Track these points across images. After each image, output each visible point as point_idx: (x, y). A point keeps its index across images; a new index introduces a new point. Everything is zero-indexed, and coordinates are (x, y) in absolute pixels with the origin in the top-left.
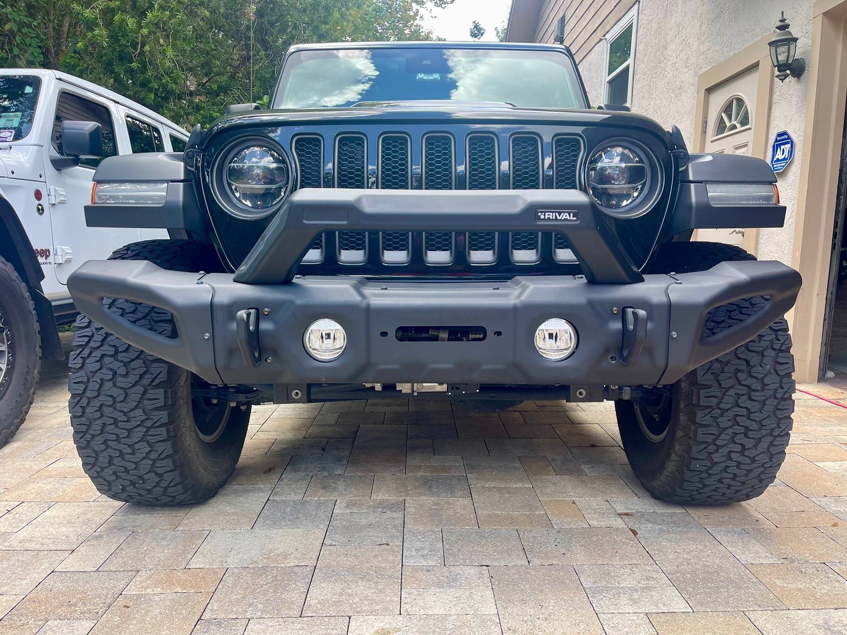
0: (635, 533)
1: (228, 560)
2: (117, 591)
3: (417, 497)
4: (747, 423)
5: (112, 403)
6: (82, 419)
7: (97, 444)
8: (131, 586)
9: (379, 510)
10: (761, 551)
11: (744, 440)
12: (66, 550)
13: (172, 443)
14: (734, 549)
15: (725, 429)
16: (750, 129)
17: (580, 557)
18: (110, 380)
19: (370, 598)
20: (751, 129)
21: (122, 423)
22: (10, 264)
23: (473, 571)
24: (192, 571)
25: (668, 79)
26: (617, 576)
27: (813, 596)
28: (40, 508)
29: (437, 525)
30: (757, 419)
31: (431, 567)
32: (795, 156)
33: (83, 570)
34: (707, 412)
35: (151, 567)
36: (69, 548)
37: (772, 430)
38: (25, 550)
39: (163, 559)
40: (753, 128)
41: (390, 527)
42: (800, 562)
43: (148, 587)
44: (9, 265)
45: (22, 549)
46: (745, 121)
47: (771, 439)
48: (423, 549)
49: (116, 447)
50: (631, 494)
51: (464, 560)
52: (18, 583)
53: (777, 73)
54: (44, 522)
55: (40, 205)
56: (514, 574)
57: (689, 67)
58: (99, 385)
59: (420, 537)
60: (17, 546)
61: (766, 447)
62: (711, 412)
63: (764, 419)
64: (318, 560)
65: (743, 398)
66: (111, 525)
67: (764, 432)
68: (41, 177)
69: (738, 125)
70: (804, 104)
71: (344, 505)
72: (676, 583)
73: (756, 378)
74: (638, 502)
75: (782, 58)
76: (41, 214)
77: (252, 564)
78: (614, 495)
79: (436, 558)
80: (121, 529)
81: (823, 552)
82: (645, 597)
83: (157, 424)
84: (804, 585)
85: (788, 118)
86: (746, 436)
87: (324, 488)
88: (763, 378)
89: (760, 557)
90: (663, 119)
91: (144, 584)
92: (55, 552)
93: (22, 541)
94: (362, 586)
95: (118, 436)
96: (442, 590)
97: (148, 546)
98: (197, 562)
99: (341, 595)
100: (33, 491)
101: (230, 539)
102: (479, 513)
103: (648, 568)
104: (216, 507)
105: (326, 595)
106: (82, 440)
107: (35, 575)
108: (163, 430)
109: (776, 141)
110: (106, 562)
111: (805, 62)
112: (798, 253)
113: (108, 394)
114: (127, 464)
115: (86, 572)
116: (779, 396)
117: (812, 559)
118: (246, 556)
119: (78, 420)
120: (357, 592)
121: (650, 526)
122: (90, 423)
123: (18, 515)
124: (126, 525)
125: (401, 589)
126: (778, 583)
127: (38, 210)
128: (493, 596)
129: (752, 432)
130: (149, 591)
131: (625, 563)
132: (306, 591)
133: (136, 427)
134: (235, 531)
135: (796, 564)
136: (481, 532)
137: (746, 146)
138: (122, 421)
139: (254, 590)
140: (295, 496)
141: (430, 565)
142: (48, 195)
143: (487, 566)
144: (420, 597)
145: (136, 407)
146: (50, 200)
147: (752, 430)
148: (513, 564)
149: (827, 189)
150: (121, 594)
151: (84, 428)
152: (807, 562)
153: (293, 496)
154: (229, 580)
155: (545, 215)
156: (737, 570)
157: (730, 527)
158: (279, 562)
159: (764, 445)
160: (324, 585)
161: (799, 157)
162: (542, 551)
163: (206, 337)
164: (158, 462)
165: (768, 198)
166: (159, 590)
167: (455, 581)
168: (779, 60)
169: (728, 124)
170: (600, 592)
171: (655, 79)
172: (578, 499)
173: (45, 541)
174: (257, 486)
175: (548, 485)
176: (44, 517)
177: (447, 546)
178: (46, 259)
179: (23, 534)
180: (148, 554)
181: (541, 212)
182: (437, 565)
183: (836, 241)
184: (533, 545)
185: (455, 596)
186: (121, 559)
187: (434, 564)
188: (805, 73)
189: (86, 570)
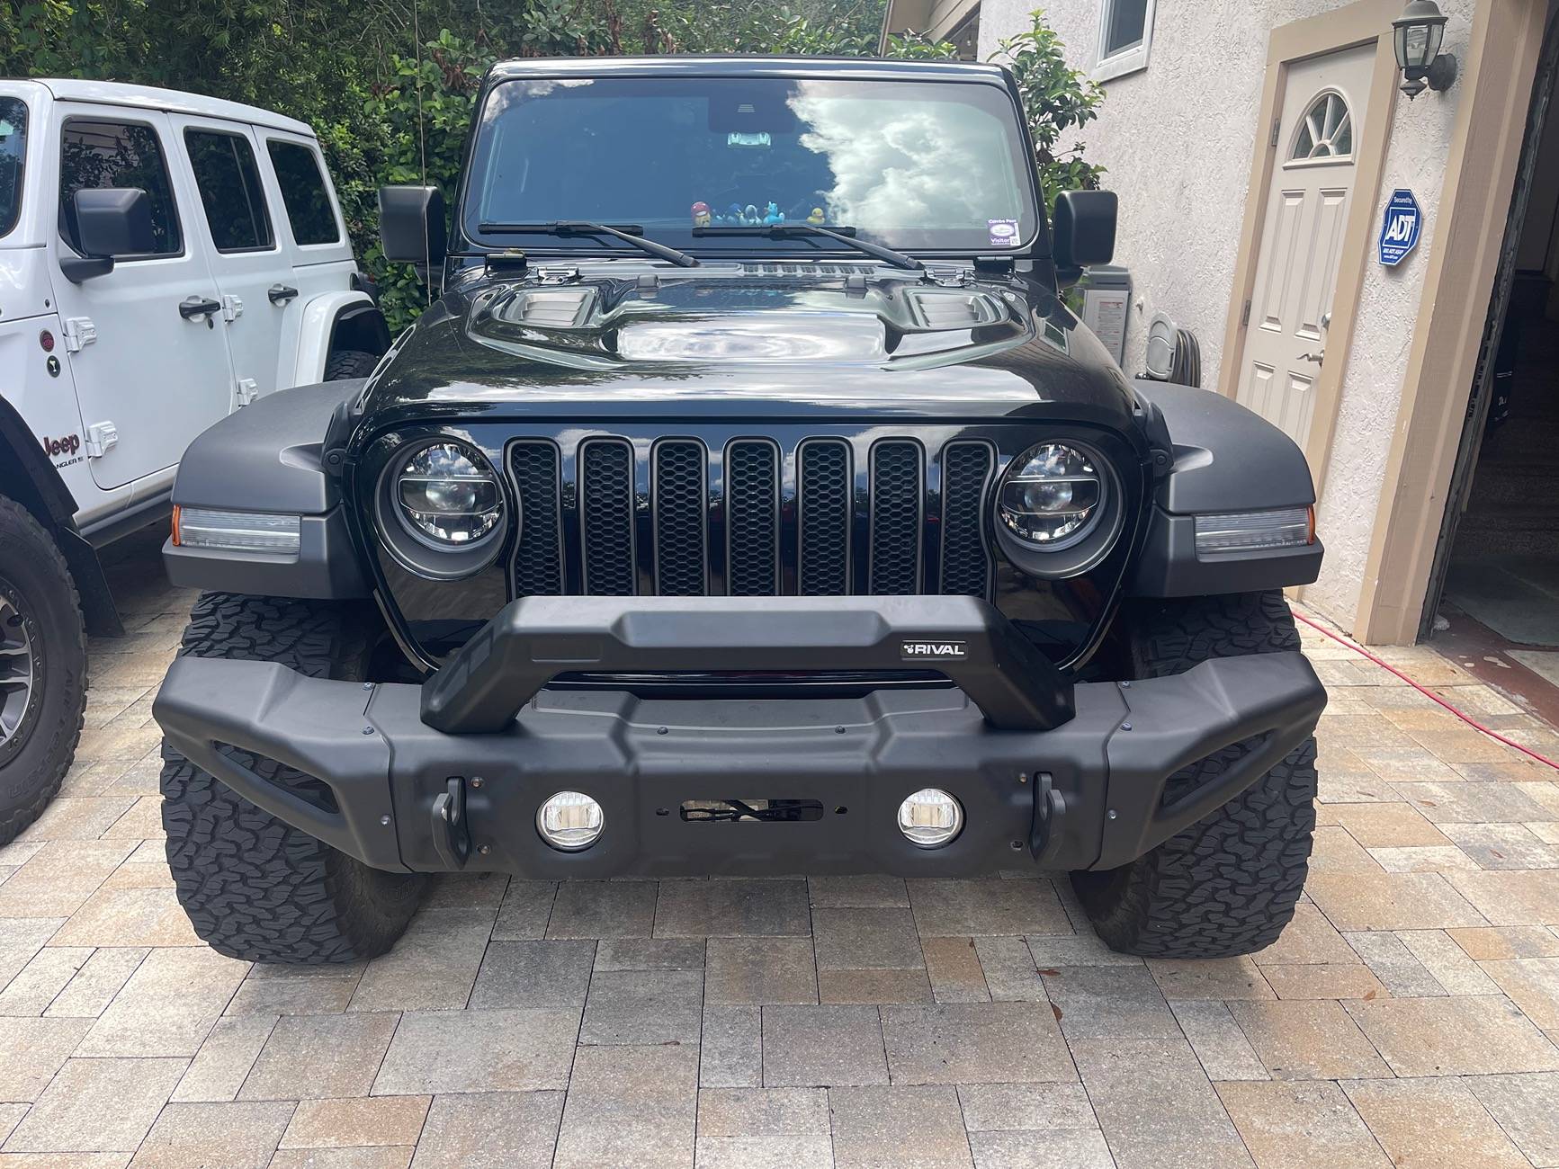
0: (1058, 1015)
1: (434, 1077)
2: (270, 1142)
3: (725, 933)
4: (1236, 875)
5: (235, 851)
6: (189, 873)
7: (218, 906)
8: (290, 1134)
9: (665, 964)
10: (1243, 1054)
11: (1229, 898)
12: (182, 1057)
13: (334, 904)
14: (1203, 1049)
15: (1201, 883)
16: (1350, 164)
17: (968, 1068)
18: (229, 818)
19: (648, 1157)
20: (1353, 164)
21: (254, 880)
22: (18, 504)
23: (803, 1099)
24: (381, 1101)
25: (1218, 16)
26: (1020, 1109)
27: (1304, 1151)
28: (127, 961)
29: (754, 1000)
30: (1251, 869)
31: (742, 1091)
32: (1422, 241)
33: (213, 1100)
34: (1175, 858)
35: (317, 1091)
36: (186, 1052)
37: (1274, 884)
38: (119, 1058)
39: (334, 1074)
40: (1356, 164)
41: (681, 1003)
42: (1299, 1078)
43: (316, 1136)
44: (17, 506)
45: (113, 1055)
46: (1344, 145)
47: (1270, 895)
48: (730, 1051)
49: (246, 912)
50: (1065, 924)
51: (793, 1076)
52: (118, 1128)
53: (1404, 81)
54: (138, 995)
55: (52, 358)
56: (866, 1104)
57: (1256, 4)
58: (212, 826)
59: (728, 1026)
60: (104, 1050)
61: (1263, 905)
62: (1181, 858)
63: (1262, 869)
64: (570, 1077)
65: (1231, 841)
66: (246, 1000)
67: (1260, 887)
68: (47, 304)
69: (1331, 148)
70: (1447, 145)
71: (609, 952)
72: (1104, 1123)
73: (1254, 810)
74: (1072, 944)
75: (1414, 53)
76: (55, 375)
77: (470, 1086)
78: (1037, 928)
79: (750, 1072)
80: (263, 1009)
81: (1338, 1056)
82: (1054, 1151)
83: (309, 880)
84: (1295, 1127)
85: (1417, 165)
86: (1234, 892)
87: (578, 912)
88: (1264, 812)
89: (1239, 1067)
90: (1204, 97)
91: (310, 1129)
92: (166, 1060)
93: (110, 1037)
94: (637, 1131)
95: (248, 897)
96: (756, 1139)
97: (309, 1046)
98: (387, 1083)
99: (606, 1152)
100: (110, 922)
101: (434, 1033)
102: (822, 969)
103: (1068, 1091)
104: (409, 959)
105: (584, 1151)
106: (192, 901)
107: (141, 1111)
108: (320, 888)
109: (1392, 203)
110: (247, 1082)
111: (1456, 65)
112: (1406, 425)
113: (227, 838)
114: (267, 933)
115: (219, 1103)
116: (1287, 836)
117: (1319, 1072)
118: (460, 1069)
119: (183, 874)
120: (629, 1145)
121: (1083, 997)
122: (203, 879)
123: (94, 980)
124: (269, 1000)
125: (696, 1137)
126: (1258, 1122)
127: (50, 368)
128: (831, 1151)
129: (1241, 887)
130: (319, 1143)
131: (1035, 1080)
132: (554, 1143)
133: (275, 885)
134: (439, 1014)
135: (1291, 1084)
136: (822, 1015)
137: (1342, 194)
138: (252, 878)
139: (477, 1141)
140: (532, 935)
141: (740, 1086)
142: (64, 335)
143: (827, 1087)
144: (724, 1154)
145: (274, 858)
146: (69, 345)
147: (1242, 884)
148: (867, 1083)
149: (1468, 311)
150: (277, 1150)
151: (194, 886)
152: (1309, 1078)
153: (529, 933)
154: (437, 1119)
155: (914, 648)
156: (1200, 1094)
157: (1205, 999)
158: (512, 1082)
159: (1260, 903)
160: (580, 1131)
161: (1427, 245)
162: (912, 1055)
163: (385, 823)
164: (315, 929)
165: (1297, 534)
166: (332, 1142)
167: (777, 1120)
168: (1409, 57)
169: (1315, 142)
170: (989, 1141)
171: (1195, 8)
172: (979, 935)
173: (147, 1037)
174: (471, 909)
175: (935, 903)
176: (136, 982)
177: (768, 1047)
178: (73, 453)
179: (109, 1023)
180: (309, 1064)
181: (908, 644)
182: (752, 1086)
183: (1476, 401)
184: (899, 1042)
185: (776, 1152)
186: (268, 1077)
187: (746, 1085)
188: (1455, 85)
189: (217, 1099)
